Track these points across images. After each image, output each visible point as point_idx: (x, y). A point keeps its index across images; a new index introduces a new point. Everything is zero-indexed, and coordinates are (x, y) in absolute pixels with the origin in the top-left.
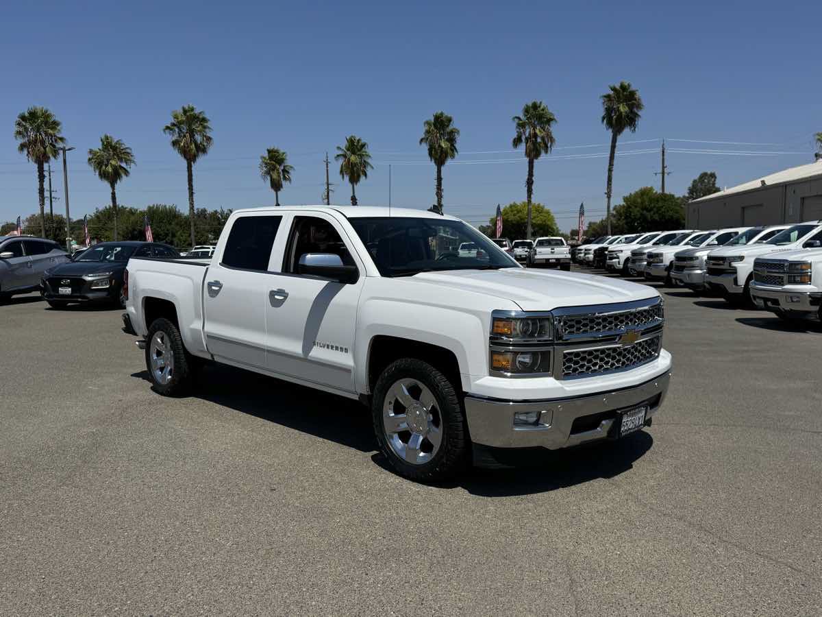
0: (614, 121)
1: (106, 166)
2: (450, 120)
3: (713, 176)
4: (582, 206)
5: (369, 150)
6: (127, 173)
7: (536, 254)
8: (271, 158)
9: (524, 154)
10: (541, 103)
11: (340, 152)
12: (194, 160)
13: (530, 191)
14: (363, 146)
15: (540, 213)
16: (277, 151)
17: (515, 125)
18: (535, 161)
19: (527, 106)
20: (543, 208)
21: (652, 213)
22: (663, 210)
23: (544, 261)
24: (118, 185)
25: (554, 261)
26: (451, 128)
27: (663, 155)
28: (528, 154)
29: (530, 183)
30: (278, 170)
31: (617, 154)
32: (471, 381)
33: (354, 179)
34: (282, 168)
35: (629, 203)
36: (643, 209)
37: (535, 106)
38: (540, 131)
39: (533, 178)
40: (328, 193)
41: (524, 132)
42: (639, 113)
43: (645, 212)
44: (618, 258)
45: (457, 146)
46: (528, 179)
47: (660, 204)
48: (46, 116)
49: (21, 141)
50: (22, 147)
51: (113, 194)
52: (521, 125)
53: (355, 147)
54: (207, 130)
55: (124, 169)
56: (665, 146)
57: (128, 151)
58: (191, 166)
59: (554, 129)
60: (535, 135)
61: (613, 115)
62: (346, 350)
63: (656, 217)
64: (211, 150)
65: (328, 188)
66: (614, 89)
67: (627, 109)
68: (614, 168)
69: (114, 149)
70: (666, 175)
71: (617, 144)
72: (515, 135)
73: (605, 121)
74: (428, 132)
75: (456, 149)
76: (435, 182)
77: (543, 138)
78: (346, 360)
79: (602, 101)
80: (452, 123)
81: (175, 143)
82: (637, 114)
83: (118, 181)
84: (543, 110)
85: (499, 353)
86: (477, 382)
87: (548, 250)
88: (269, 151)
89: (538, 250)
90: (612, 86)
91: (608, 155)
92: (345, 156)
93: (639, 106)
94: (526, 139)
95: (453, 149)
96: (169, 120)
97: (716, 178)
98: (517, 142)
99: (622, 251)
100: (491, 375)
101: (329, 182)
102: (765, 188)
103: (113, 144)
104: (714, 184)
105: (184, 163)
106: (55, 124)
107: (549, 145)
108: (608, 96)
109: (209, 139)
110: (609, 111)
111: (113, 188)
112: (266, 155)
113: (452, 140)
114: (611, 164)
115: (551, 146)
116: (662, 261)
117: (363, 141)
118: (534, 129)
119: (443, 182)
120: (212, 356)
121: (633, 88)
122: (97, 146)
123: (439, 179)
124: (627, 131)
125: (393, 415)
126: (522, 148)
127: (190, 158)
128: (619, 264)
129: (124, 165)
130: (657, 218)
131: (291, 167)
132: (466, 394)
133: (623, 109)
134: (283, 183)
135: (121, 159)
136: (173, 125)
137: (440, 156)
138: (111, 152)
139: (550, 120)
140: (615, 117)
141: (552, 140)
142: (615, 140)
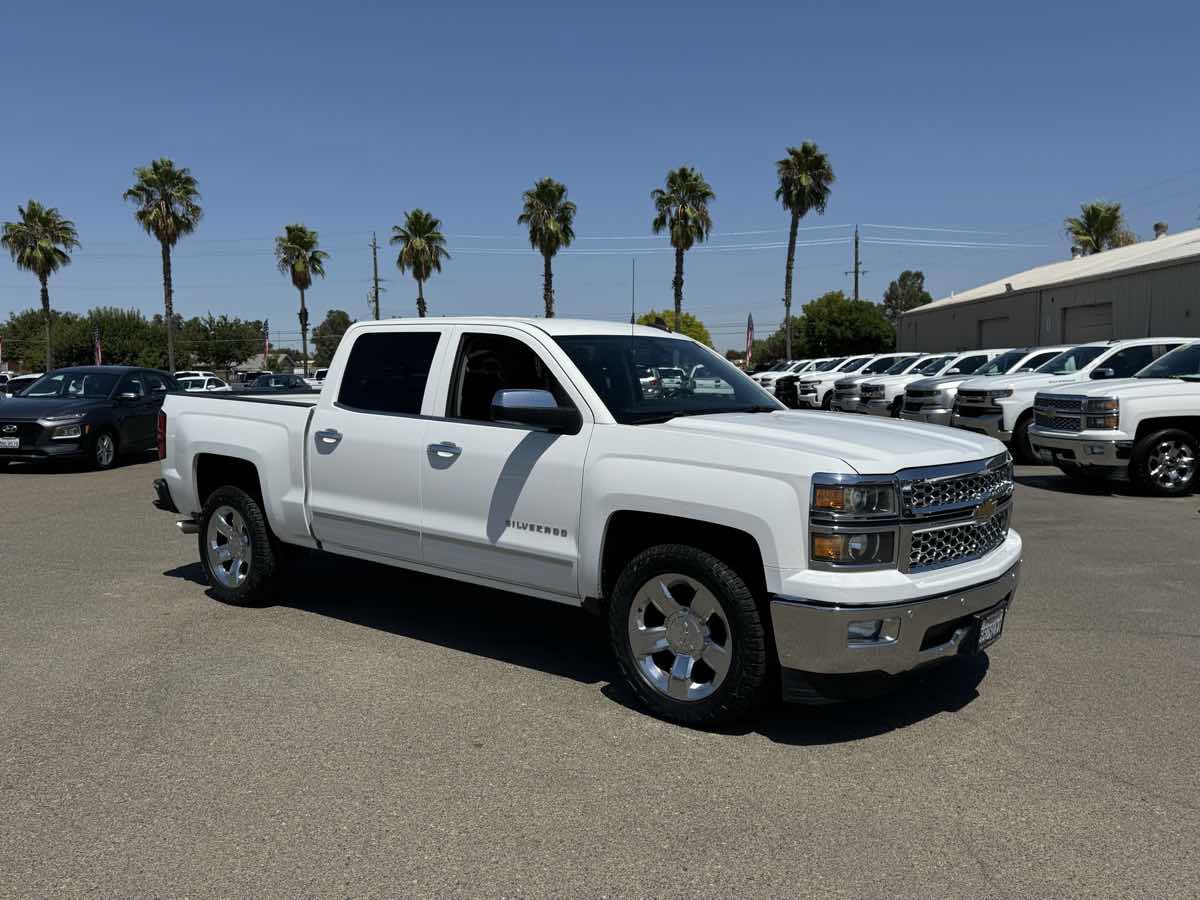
0: (794, 198)
1: (33, 249)
2: (562, 190)
3: (919, 276)
4: (750, 317)
5: (442, 230)
6: (65, 258)
7: (695, 387)
8: (292, 240)
9: (670, 241)
10: (693, 169)
11: (397, 233)
12: (174, 242)
13: (678, 296)
14: (434, 224)
15: (689, 326)
16: (302, 230)
17: (653, 202)
18: (685, 252)
19: (672, 173)
20: (693, 319)
21: (843, 328)
22: (857, 324)
24: (52, 279)
26: (563, 201)
27: (857, 246)
28: (675, 243)
29: (678, 283)
30: (304, 257)
31: (798, 244)
32: (782, 577)
33: (421, 273)
34: (310, 254)
35: (811, 315)
36: (831, 323)
37: (684, 174)
38: (692, 210)
39: (683, 277)
40: (377, 294)
41: (669, 211)
42: (829, 187)
43: (833, 327)
44: (815, 391)
45: (573, 227)
46: (675, 278)
47: (854, 316)
51: (44, 292)
52: (663, 202)
53: (421, 225)
54: (192, 196)
55: (61, 253)
56: (859, 234)
57: (69, 226)
58: (168, 250)
59: (712, 208)
60: (685, 217)
61: (792, 188)
62: (564, 533)
63: (849, 334)
64: (200, 227)
65: (376, 284)
66: (792, 153)
67: (811, 181)
68: (795, 264)
69: (45, 222)
70: (860, 275)
71: (799, 229)
72: (656, 215)
73: (781, 197)
74: (530, 206)
75: (571, 232)
76: (543, 280)
77: (695, 221)
78: (565, 547)
79: (777, 168)
80: (565, 193)
81: (142, 215)
82: (826, 189)
83: (52, 272)
84: (695, 180)
85: (824, 536)
86: (792, 578)
88: (289, 230)
89: (699, 382)
90: (791, 147)
91: (786, 245)
92: (406, 238)
93: (829, 177)
94: (672, 220)
95: (567, 232)
96: (134, 182)
97: (923, 279)
98: (659, 224)
99: (820, 382)
100: (811, 567)
101: (379, 277)
102: (1011, 294)
103: (44, 214)
104: (920, 288)
105: (159, 246)
107: (704, 231)
108: (786, 163)
109: (196, 210)
110: (787, 183)
111: (44, 284)
112: (285, 235)
113: (564, 219)
114: (790, 259)
115: (706, 232)
116: (883, 397)
117: (434, 217)
118: (683, 207)
119: (553, 279)
120: (319, 543)
121: (820, 151)
122: (16, 219)
123: (548, 275)
124: (812, 212)
125: (644, 628)
126: (666, 234)
127: (167, 239)
128: (817, 400)
129: (61, 247)
130: (851, 336)
131: (325, 254)
132: (773, 596)
133: (806, 181)
134: (313, 277)
135: (56, 239)
136: (139, 188)
137: (548, 243)
138: (39, 227)
139: (705, 195)
140: (795, 192)
141: (708, 223)
142: (795, 225)
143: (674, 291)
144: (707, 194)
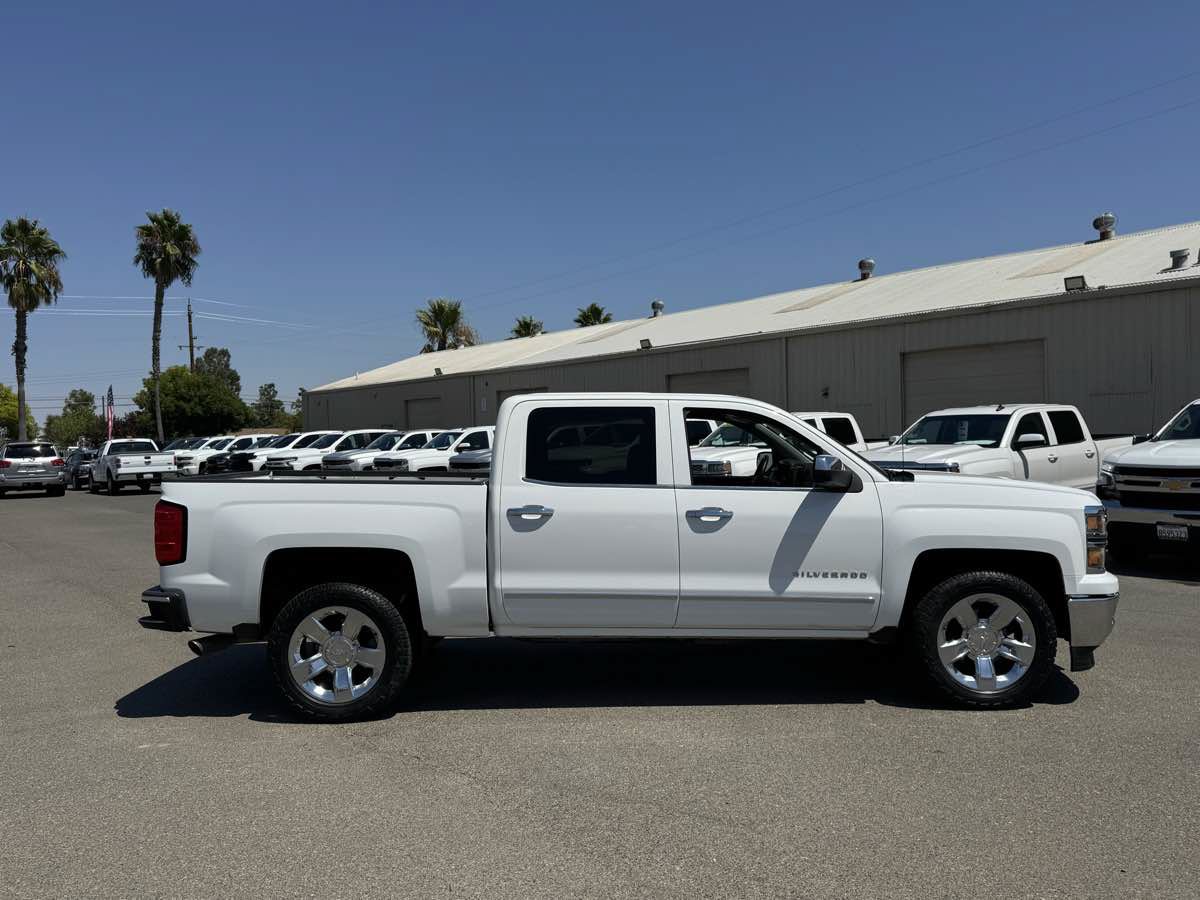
0: (158, 266)
3: (225, 353)
4: (110, 390)
7: (119, 466)
9: (7, 300)
10: (35, 222)
15: (4, 399)
18: (28, 313)
19: (9, 223)
21: (192, 404)
22: (208, 400)
23: (135, 478)
25: (151, 476)
27: (190, 321)
28: (14, 303)
29: (20, 349)
31: (165, 312)
36: (178, 399)
37: (24, 226)
38: (37, 267)
39: (26, 343)
41: (7, 266)
42: (195, 259)
43: (181, 403)
46: (16, 343)
47: (204, 392)
56: (192, 309)
59: (63, 268)
60: (28, 273)
61: (155, 256)
62: (863, 576)
63: (199, 410)
66: (154, 219)
67: (178, 251)
68: (162, 335)
70: (195, 349)
73: (141, 262)
77: (41, 280)
79: (135, 232)
82: (194, 262)
84: (40, 234)
85: (1095, 549)
86: (1078, 582)
87: (139, 459)
89: (120, 461)
90: (151, 213)
91: (152, 313)
93: (195, 249)
94: (9, 277)
97: (229, 356)
102: (439, 378)
104: (227, 366)
107: (52, 291)
108: (146, 229)
110: (145, 249)
115: (55, 293)
118: (25, 262)
121: (184, 221)
124: (177, 283)
130: (200, 412)
132: (1069, 597)
133: (173, 250)
139: (53, 252)
140: (159, 260)
141: (56, 283)
142: (160, 295)
143: (14, 358)
144: (56, 251)
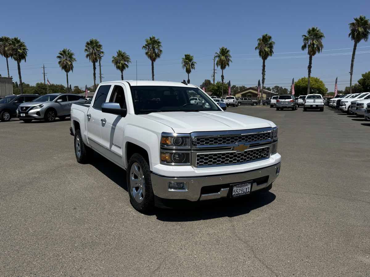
0: (355, 36)
1: (119, 63)
2: (270, 38)
4: (337, 79)
5: (230, 53)
6: (127, 66)
8: (186, 59)
9: (307, 53)
10: (317, 28)
11: (217, 55)
12: (155, 61)
13: (310, 72)
14: (228, 51)
15: (317, 82)
16: (189, 56)
17: (303, 39)
18: (313, 56)
19: (309, 29)
20: (319, 80)
23: (310, 106)
24: (124, 72)
25: (315, 106)
26: (270, 41)
28: (309, 53)
29: (310, 67)
30: (189, 64)
31: (356, 53)
32: (153, 166)
33: (223, 68)
34: (191, 63)
35: (365, 78)
37: (313, 30)
38: (316, 42)
39: (312, 65)
40: (214, 74)
41: (308, 43)
44: (345, 105)
45: (273, 50)
46: (309, 66)
48: (96, 42)
49: (87, 53)
50: (87, 56)
51: (122, 75)
52: (306, 39)
53: (224, 52)
54: (160, 47)
55: (126, 65)
57: (128, 57)
58: (153, 63)
59: (323, 41)
60: (313, 44)
61: (355, 33)
62: (120, 148)
64: (161, 56)
65: (214, 71)
66: (356, 20)
67: (363, 29)
68: (355, 60)
69: (122, 56)
71: (357, 48)
72: (303, 44)
73: (351, 36)
74: (259, 44)
75: (273, 52)
76: (262, 68)
77: (317, 45)
78: (120, 152)
79: (349, 26)
80: (271, 39)
81: (147, 53)
82: (368, 32)
83: (124, 70)
84: (318, 31)
85: (164, 153)
87: (312, 100)
88: (186, 56)
90: (355, 18)
91: (352, 53)
92: (219, 56)
94: (309, 46)
95: (271, 52)
96: (145, 43)
98: (304, 47)
99: (347, 102)
100: (161, 163)
101: (215, 69)
103: (122, 54)
105: (151, 62)
106: (100, 46)
108: (353, 24)
109: (161, 51)
110: (353, 31)
111: (122, 73)
112: (184, 57)
113: (271, 47)
114: (353, 58)
115: (321, 49)
117: (228, 49)
118: (313, 41)
119: (265, 67)
121: (367, 19)
122: (116, 55)
123: (264, 66)
124: (362, 41)
125: (134, 179)
126: (306, 50)
127: (153, 60)
128: (345, 108)
129: (126, 63)
131: (195, 63)
132: (152, 172)
133: (361, 30)
134: (191, 70)
135: (125, 61)
136: (146, 45)
137: (264, 55)
138: (121, 58)
140: (356, 34)
141: (322, 46)
142: (355, 46)
143: (308, 70)
144: (322, 36)
